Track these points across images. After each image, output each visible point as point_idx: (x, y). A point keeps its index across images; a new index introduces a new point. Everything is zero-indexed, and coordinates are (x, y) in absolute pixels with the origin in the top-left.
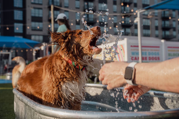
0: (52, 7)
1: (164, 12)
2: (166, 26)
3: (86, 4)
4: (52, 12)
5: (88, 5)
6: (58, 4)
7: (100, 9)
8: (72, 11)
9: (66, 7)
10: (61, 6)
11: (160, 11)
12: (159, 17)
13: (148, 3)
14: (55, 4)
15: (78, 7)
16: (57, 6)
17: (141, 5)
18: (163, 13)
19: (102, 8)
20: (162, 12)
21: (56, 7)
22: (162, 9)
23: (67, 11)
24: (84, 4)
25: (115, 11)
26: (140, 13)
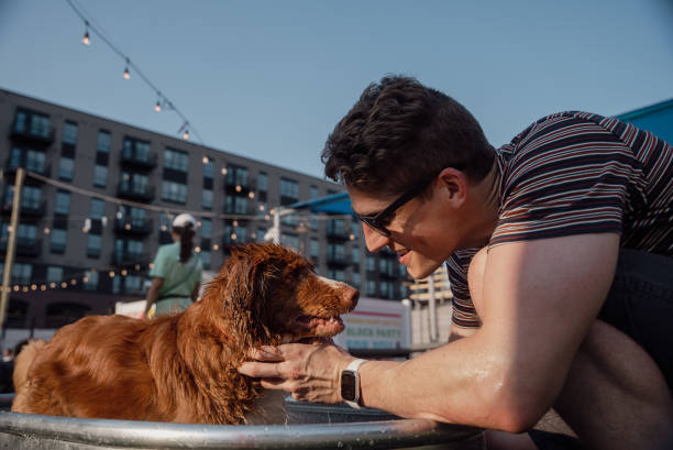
0: (20, 175)
1: (333, 221)
2: (338, 257)
3: (126, 177)
4: (16, 189)
5: (131, 181)
6: (41, 169)
7: (166, 196)
8: (82, 191)
9: (63, 179)
10: (48, 174)
11: (324, 218)
12: (321, 235)
13: (295, 196)
14: (30, 167)
15: (102, 183)
16: (35, 172)
17: (277, 198)
18: (330, 224)
19: (170, 193)
20: (327, 221)
21: (31, 174)
22: (330, 213)
23: (67, 192)
24: (121, 177)
25: (208, 205)
26: (281, 217)
